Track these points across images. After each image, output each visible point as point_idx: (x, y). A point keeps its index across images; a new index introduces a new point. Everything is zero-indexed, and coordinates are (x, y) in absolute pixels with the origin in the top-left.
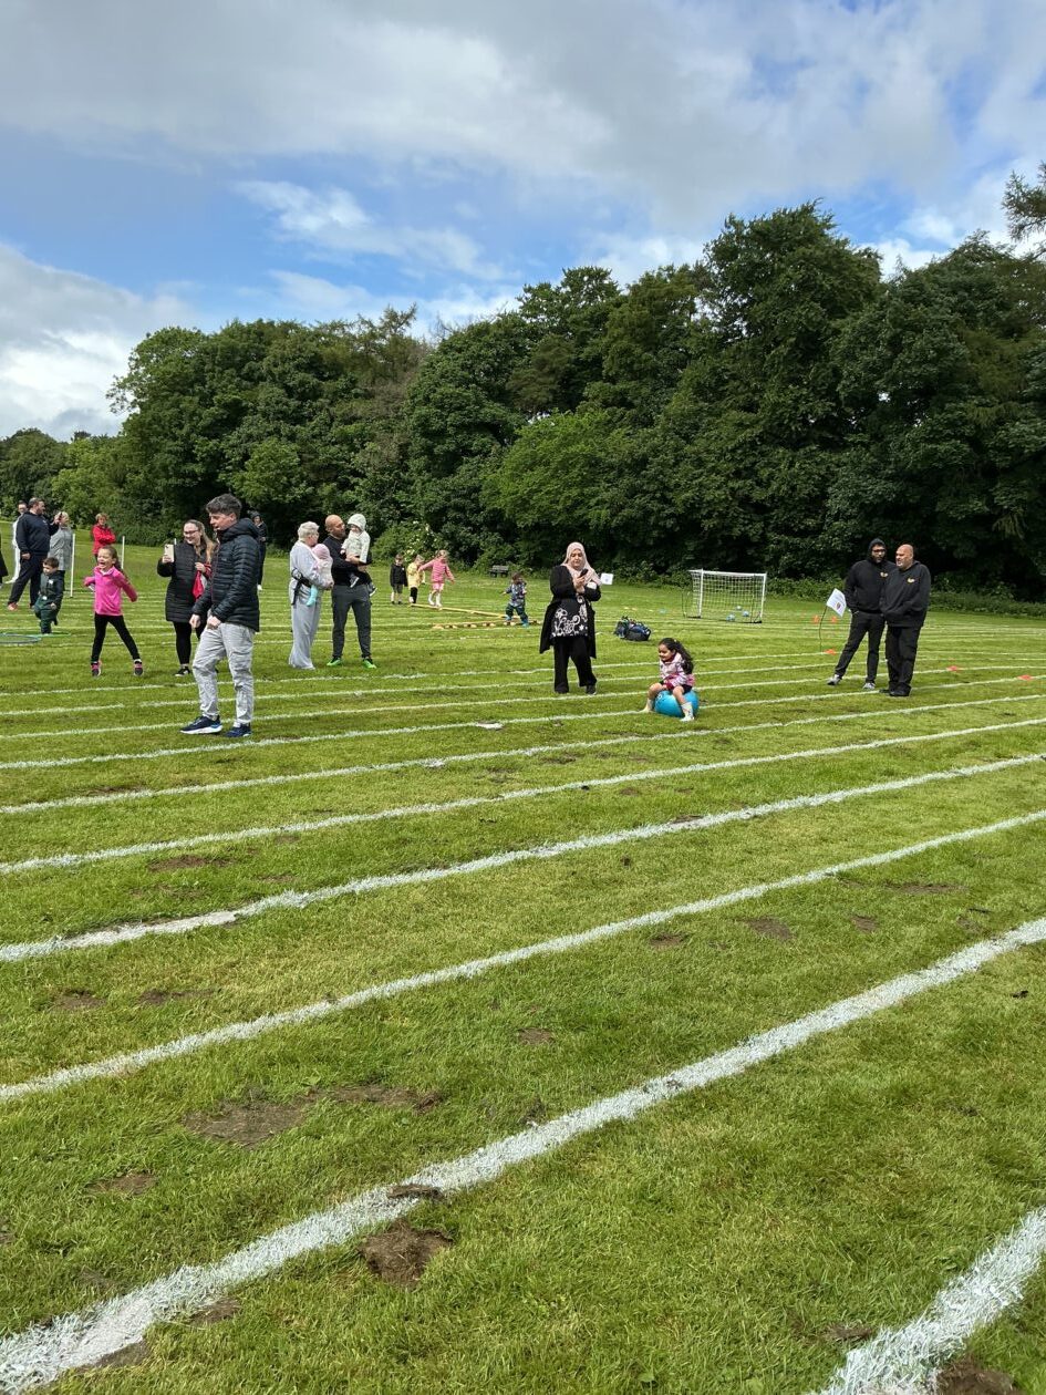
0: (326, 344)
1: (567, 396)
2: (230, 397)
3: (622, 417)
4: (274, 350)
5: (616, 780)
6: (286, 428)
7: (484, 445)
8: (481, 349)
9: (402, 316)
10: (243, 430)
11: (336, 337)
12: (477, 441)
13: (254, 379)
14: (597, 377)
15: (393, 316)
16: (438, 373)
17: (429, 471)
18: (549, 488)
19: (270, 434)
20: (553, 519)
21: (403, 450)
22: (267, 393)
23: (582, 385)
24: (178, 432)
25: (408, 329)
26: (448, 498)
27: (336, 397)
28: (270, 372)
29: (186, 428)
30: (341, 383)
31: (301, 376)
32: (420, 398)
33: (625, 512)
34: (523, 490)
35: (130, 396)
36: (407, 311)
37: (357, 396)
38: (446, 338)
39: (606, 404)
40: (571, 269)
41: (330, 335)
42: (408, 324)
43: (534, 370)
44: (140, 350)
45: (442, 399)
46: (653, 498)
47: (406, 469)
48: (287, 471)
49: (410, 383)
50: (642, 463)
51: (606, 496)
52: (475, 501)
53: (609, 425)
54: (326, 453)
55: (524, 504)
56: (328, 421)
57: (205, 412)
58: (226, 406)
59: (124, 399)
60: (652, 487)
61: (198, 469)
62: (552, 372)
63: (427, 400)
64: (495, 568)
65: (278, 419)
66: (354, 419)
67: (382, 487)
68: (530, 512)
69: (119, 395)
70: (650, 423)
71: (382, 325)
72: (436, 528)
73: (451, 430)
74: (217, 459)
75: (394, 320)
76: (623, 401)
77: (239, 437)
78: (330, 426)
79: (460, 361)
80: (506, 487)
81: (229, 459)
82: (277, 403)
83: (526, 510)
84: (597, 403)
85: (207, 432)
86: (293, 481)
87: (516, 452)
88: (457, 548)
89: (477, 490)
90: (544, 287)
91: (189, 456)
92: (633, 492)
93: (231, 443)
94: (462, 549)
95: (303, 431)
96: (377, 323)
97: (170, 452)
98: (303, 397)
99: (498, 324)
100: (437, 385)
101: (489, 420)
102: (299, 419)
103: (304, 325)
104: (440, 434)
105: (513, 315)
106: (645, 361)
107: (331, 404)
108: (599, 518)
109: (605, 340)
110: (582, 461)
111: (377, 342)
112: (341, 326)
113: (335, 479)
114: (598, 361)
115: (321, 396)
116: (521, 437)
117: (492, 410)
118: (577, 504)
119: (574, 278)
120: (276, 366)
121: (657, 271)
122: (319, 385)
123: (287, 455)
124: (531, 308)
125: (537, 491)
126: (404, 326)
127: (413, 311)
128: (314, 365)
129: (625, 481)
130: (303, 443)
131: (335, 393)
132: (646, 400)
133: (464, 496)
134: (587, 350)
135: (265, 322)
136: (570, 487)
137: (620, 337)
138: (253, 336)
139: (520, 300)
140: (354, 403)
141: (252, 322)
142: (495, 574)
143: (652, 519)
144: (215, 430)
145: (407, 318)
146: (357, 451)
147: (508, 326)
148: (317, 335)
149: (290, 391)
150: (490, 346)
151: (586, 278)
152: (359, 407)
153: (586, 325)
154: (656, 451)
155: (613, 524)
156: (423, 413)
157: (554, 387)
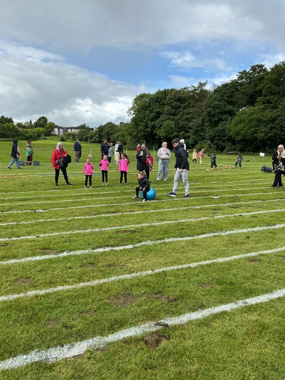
0: (182, 94)
1: (251, 101)
2: (157, 110)
3: (268, 106)
4: (169, 97)
5: (251, 213)
6: (171, 117)
7: (226, 118)
8: (226, 91)
9: (203, 84)
10: (160, 119)
11: (185, 91)
12: (224, 117)
13: (163, 105)
14: (261, 95)
15: (201, 84)
16: (213, 98)
17: (210, 126)
18: (245, 128)
19: (167, 119)
20: (247, 137)
21: (203, 121)
22: (167, 108)
23: (256, 98)
24: (144, 121)
25: (205, 87)
26: (215, 133)
27: (185, 108)
28: (167, 103)
29: (146, 119)
30: (186, 104)
31: (175, 103)
32: (208, 106)
33: (269, 135)
34: (238, 129)
35: (133, 112)
36: (205, 82)
37: (190, 107)
38: (216, 88)
39: (263, 103)
40: (253, 65)
41: (184, 91)
42: (205, 86)
43: (241, 95)
44: (135, 100)
45: (214, 106)
46: (278, 130)
47: (204, 126)
48: (171, 129)
49: (205, 102)
50: (275, 119)
51: (263, 130)
52: (224, 133)
53: (265, 109)
54: (182, 123)
55: (238, 134)
56: (183, 115)
57: (151, 115)
58: (156, 113)
59: (131, 113)
60: (278, 127)
61: (149, 130)
62: (247, 95)
63: (210, 106)
64: (229, 152)
65: (169, 115)
66: (190, 113)
67: (197, 131)
68: (240, 136)
69: (130, 112)
70: (277, 108)
71: (197, 87)
72: (212, 142)
73: (217, 114)
74: (154, 127)
75: (201, 85)
76: (269, 102)
77: (159, 121)
78: (183, 116)
79: (219, 95)
80: (233, 129)
81: (157, 126)
82: (169, 111)
83: (239, 135)
84: (261, 103)
85: (151, 120)
86: (173, 131)
87: (236, 119)
88: (218, 147)
89: (224, 130)
90: (245, 71)
91: (147, 127)
92: (272, 128)
93: (157, 122)
94: (220, 147)
95: (176, 118)
96: (196, 86)
97: (142, 126)
98: (176, 109)
99: (231, 83)
100: (213, 102)
101: (227, 111)
102: (175, 115)
103: (177, 89)
104: (214, 115)
105: (235, 80)
106: (276, 90)
107: (183, 110)
108: (261, 137)
109: (263, 85)
110: (255, 120)
111: (196, 92)
112: (187, 88)
113: (184, 130)
114: (261, 91)
115: (181, 108)
116: (237, 114)
117: (229, 107)
118: (254, 132)
119: (254, 68)
120: (169, 101)
121: (279, 63)
122: (180, 105)
123: (171, 125)
124: (241, 78)
125: (242, 130)
126: (204, 87)
127: (206, 82)
128: (179, 100)
129: (269, 125)
130: (176, 121)
131: (184, 107)
132: (276, 101)
133: (221, 132)
134: (257, 88)
135: (166, 89)
136: (252, 128)
137: (268, 83)
138: (163, 93)
139: (237, 76)
140: (190, 109)
141: (163, 90)
142: (229, 154)
143: (278, 136)
144: (153, 119)
145: (205, 84)
146: (190, 122)
147: (234, 84)
148: (180, 91)
149: (172, 107)
150: (228, 89)
151: (257, 68)
152: (191, 110)
153: (257, 81)
154: (279, 116)
155: (265, 138)
156: (209, 110)
157: (247, 99)
